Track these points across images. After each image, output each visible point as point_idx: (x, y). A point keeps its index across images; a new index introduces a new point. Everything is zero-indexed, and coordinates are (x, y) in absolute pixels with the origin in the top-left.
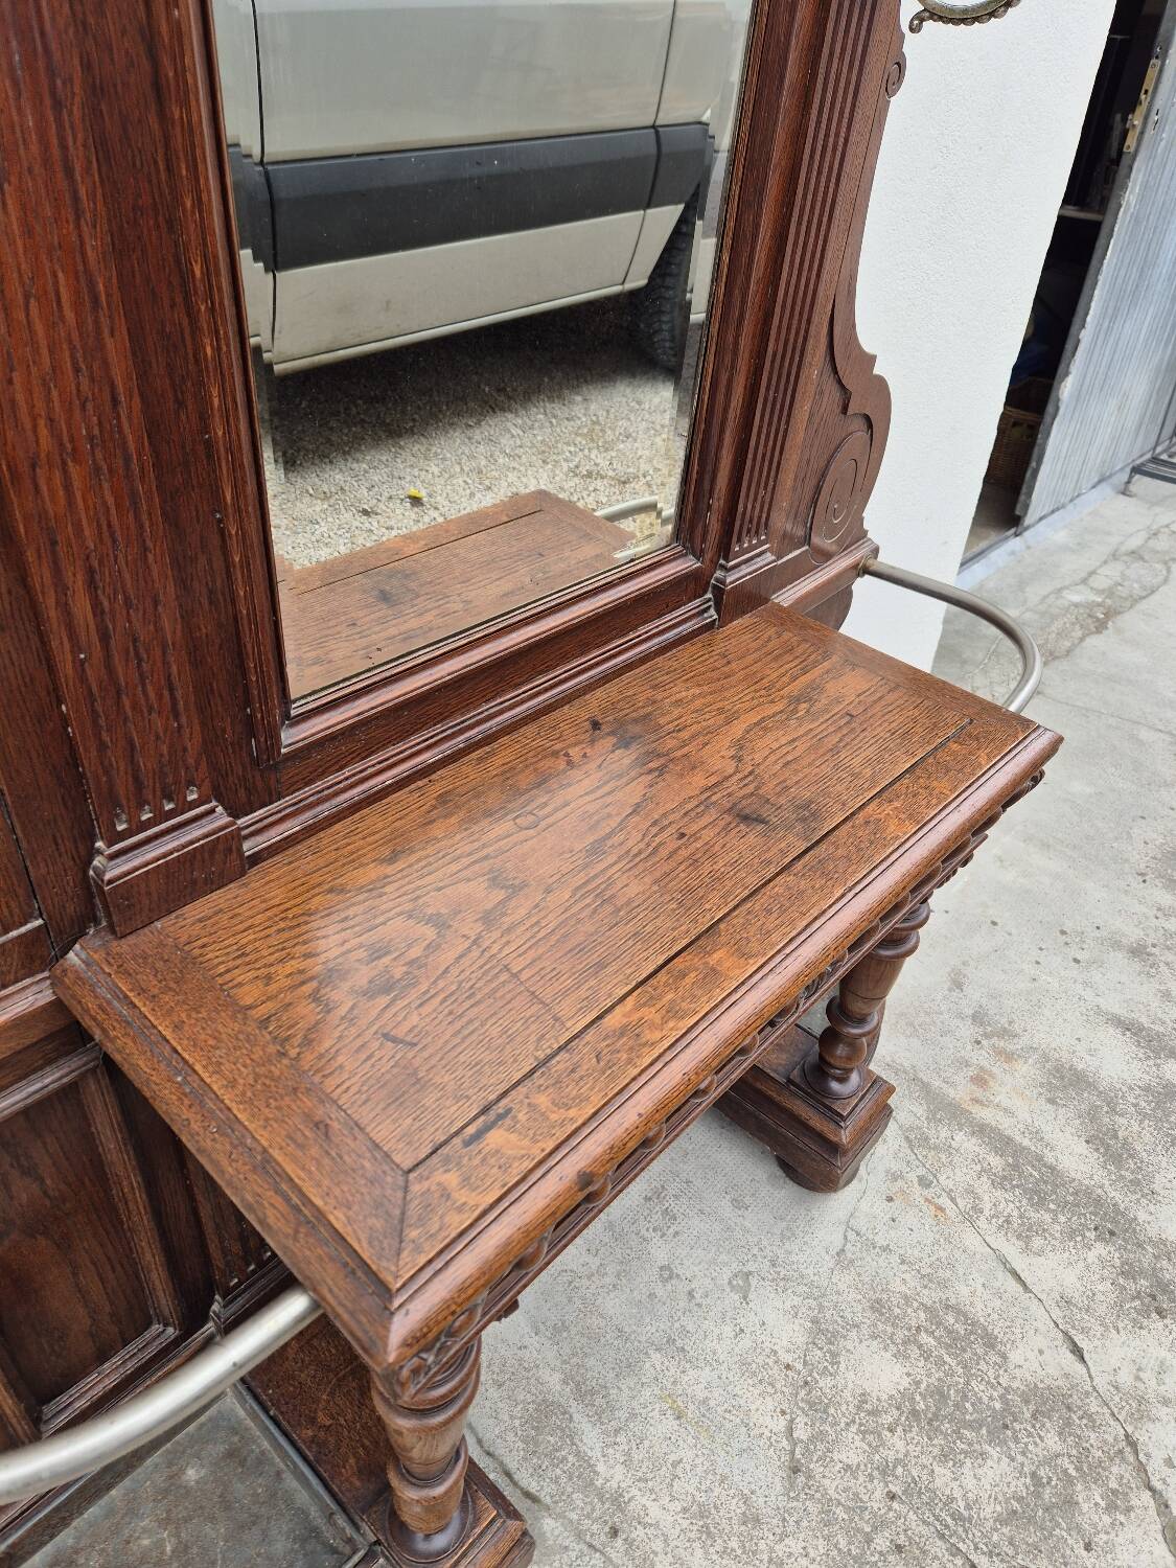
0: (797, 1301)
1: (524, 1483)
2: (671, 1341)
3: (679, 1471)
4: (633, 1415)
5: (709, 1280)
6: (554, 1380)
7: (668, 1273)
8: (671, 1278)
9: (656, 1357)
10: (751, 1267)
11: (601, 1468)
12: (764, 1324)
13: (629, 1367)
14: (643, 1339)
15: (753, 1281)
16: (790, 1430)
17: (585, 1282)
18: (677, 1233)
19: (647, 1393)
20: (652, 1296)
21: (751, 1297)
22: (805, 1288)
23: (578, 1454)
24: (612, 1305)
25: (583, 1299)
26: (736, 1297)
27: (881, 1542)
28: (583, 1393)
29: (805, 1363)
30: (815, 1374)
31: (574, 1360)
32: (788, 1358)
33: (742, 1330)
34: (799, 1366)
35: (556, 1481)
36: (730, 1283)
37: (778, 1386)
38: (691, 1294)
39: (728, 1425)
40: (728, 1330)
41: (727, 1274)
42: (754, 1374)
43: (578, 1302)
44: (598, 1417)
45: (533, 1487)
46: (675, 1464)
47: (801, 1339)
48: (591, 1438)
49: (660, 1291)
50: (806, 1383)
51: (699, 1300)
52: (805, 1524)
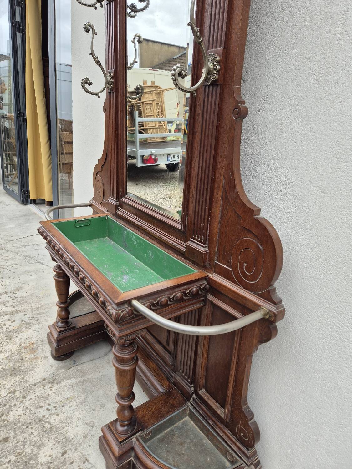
0: (79, 438)
1: (73, 368)
2: (85, 402)
3: (57, 395)
4: (73, 389)
5: (96, 416)
6: (90, 377)
7: (103, 406)
8: (101, 406)
9: (83, 398)
10: (94, 429)
11: (67, 381)
12: (77, 426)
13: (84, 392)
14: (89, 396)
15: (90, 428)
16: (49, 422)
17: (110, 387)
18: (113, 412)
19: (76, 393)
20: (99, 401)
21: (86, 426)
22: (81, 442)
23: (72, 378)
24: (101, 392)
25: (105, 386)
26: (88, 422)
27: (12, 434)
28: (83, 382)
29: (61, 433)
30: (57, 435)
31: (92, 381)
32: (65, 429)
33: (79, 420)
34: (62, 431)
35: (70, 373)
36: (93, 421)
37: (60, 424)
38: (94, 410)
39: (59, 409)
40: (80, 416)
41: (95, 421)
42: (67, 419)
43: (104, 384)
44: (77, 383)
45: (71, 369)
46: (58, 395)
47: (68, 435)
48: (73, 381)
49: (99, 403)
50: (57, 432)
51: (92, 412)
52: (29, 418)
